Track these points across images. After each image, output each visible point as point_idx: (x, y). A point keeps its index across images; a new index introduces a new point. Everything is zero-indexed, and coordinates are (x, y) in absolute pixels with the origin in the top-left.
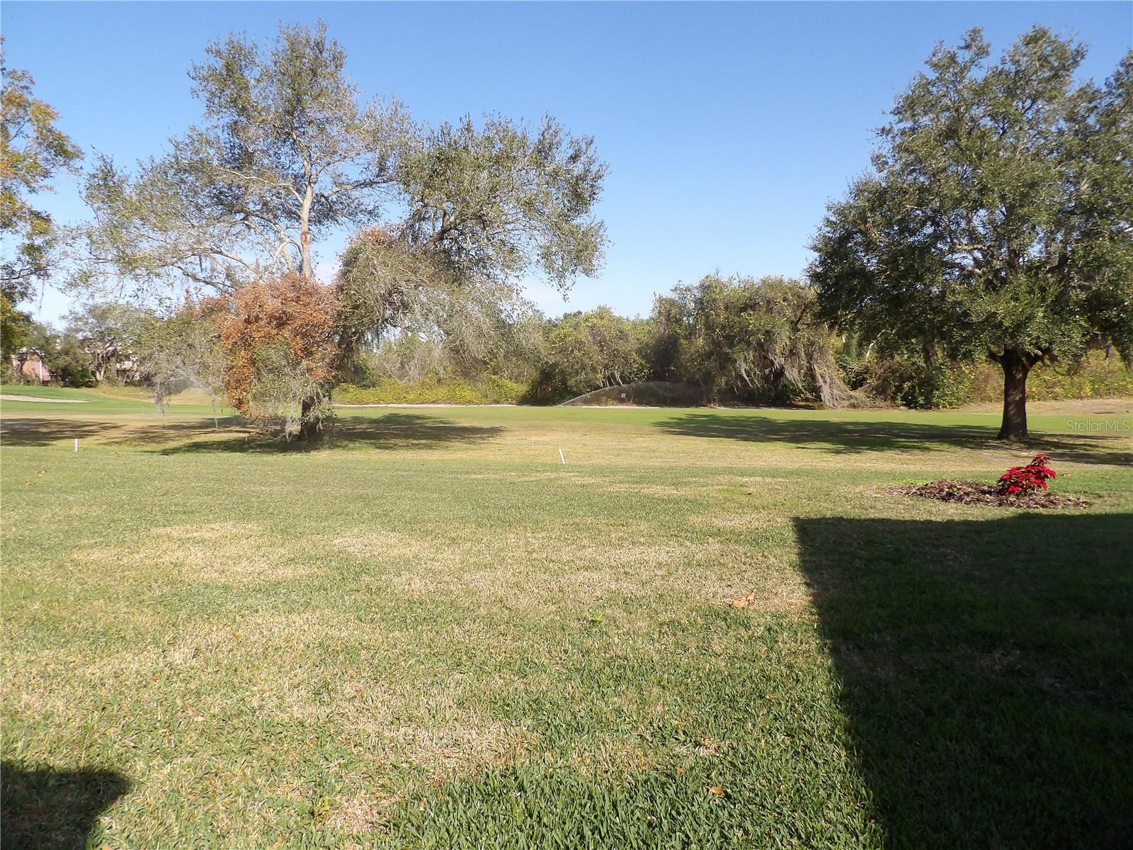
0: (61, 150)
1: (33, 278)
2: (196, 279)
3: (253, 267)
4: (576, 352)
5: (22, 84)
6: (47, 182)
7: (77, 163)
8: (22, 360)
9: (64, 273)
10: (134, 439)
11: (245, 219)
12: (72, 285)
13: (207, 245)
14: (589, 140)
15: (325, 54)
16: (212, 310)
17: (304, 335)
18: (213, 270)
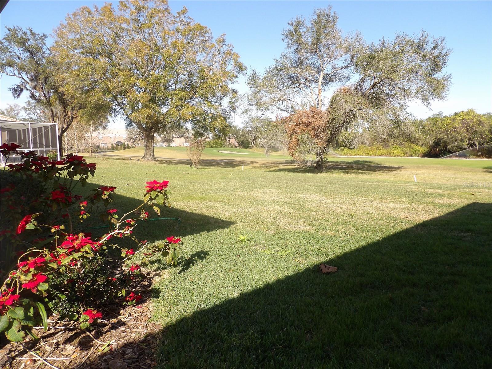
0: (240, 68)
1: (232, 112)
2: (281, 110)
3: (300, 104)
4: (452, 132)
5: (230, 48)
6: (237, 79)
7: (245, 72)
8: (230, 139)
9: (240, 110)
10: (261, 167)
11: (299, 86)
12: (243, 114)
13: (284, 97)
14: (443, 38)
15: (330, 18)
16: (284, 121)
17: (315, 130)
18: (287, 106)
